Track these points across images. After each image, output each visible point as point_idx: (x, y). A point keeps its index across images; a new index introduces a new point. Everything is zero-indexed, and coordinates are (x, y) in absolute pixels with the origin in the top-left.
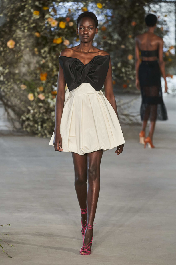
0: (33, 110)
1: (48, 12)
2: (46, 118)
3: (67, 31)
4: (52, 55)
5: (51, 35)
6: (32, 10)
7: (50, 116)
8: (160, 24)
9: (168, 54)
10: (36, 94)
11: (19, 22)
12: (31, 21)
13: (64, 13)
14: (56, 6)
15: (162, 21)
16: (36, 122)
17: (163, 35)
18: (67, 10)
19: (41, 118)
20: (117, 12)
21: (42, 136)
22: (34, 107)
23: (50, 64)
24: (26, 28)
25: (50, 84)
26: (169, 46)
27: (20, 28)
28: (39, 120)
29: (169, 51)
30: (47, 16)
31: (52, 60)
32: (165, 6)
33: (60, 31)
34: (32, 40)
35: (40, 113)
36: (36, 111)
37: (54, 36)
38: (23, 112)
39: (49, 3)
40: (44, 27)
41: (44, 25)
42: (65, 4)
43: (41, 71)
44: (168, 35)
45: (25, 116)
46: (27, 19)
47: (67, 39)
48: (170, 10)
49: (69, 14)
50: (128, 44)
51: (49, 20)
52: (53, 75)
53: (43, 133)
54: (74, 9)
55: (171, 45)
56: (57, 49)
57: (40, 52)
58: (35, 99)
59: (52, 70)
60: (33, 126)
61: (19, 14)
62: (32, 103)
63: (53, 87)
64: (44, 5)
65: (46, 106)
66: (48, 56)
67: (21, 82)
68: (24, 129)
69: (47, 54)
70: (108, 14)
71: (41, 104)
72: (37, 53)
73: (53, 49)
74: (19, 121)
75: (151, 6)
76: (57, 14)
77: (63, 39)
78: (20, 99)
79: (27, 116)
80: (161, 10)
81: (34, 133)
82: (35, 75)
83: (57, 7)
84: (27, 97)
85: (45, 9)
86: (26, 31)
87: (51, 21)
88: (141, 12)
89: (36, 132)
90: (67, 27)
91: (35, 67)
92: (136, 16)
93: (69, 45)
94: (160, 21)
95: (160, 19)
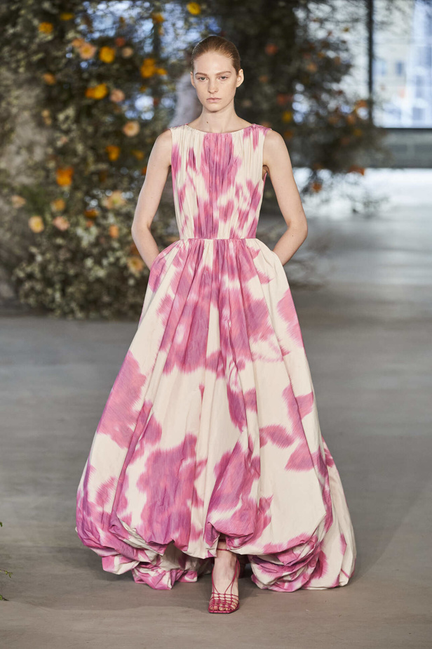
0: (43, 254)
1: (73, 25)
2: (72, 272)
3: (118, 70)
4: (84, 126)
5: (81, 79)
6: (36, 22)
7: (83, 266)
8: (332, 50)
9: (351, 118)
10: (48, 217)
11: (6, 49)
12: (34, 47)
13: (110, 27)
14: (90, 11)
15: (338, 42)
16: (49, 283)
18: (118, 20)
19: (60, 273)
20: (230, 23)
21: (64, 315)
22: (43, 248)
23: (80, 148)
24: (23, 63)
25: (79, 195)
26: (354, 100)
27: (8, 63)
28: (56, 278)
30: (71, 35)
31: (84, 137)
32: (344, 7)
33: (102, 69)
34: (37, 91)
35: (58, 261)
36: (48, 256)
37: (87, 81)
38: (19, 260)
39: (75, 5)
40: (64, 61)
41: (64, 56)
42: (113, 6)
43: (57, 162)
44: (350, 75)
45: (23, 270)
46: (24, 41)
47: (118, 87)
48: (355, 16)
49: (121, 30)
50: (258, 97)
51: (76, 44)
52: (86, 173)
53: (66, 309)
54: (133, 18)
55: (359, 99)
56: (95, 111)
57: (55, 119)
58: (45, 228)
59: (84, 160)
60: (43, 293)
61: (5, 31)
62: (39, 239)
63: (87, 199)
64: (62, 8)
65: (73, 246)
66: (74, 127)
67: (13, 190)
68: (22, 301)
69: (73, 123)
70: (211, 28)
71: (59, 241)
72: (49, 122)
73: (86, 112)
74: (9, 282)
75: (312, 6)
76: (93, 30)
77: (108, 89)
78: (10, 229)
79: (29, 269)
80: (335, 16)
81: (44, 309)
82: (42, 173)
83: (94, 12)
84: (26, 224)
85: (67, 17)
86: (21, 70)
87: (80, 47)
88: (287, 21)
89: (50, 306)
90: (119, 59)
91: (46, 154)
92: (276, 30)
93: (124, 102)
94: (332, 42)
95: (333, 39)
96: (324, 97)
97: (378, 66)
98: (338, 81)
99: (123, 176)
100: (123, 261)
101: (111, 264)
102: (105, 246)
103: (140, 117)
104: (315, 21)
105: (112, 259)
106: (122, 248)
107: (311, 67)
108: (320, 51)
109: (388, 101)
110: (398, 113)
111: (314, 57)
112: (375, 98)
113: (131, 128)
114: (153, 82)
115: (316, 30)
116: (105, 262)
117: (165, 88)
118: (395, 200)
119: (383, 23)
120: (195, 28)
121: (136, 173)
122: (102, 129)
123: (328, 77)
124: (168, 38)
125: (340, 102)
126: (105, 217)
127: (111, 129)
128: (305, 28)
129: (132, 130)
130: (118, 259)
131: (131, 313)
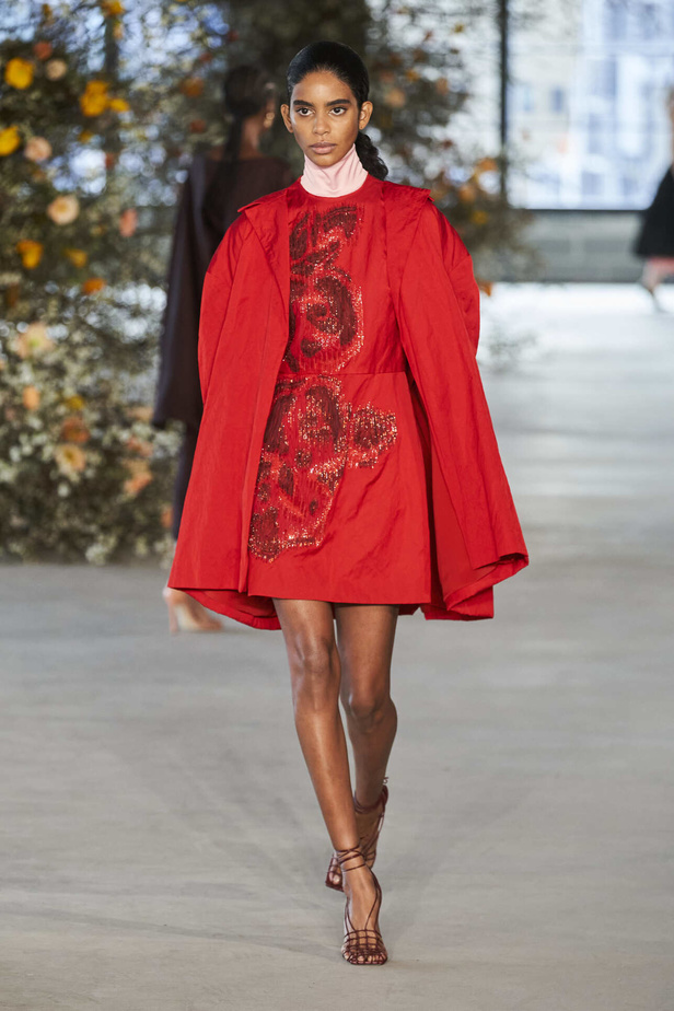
3: (38, 102)
8: (433, 66)
9: (467, 191)
13: (27, 22)
15: (444, 51)
17: (445, 112)
18: (38, 10)
20: (247, 16)
26: (473, 158)
29: (473, 181)
33: (9, 100)
44: (466, 112)
47: (40, 132)
48: (475, 4)
49: (44, 28)
54: (68, 6)
55: (481, 156)
70: (211, 25)
77: (21, 136)
80: (438, 4)
88: (349, 14)
90: (40, 81)
93: (50, 159)
94: (432, 51)
95: (434, 46)
96: (419, 151)
97: (517, 96)
98: (443, 122)
99: (48, 296)
100: (48, 452)
101: (25, 458)
102: (16, 424)
103: (79, 189)
104: (400, 13)
105: (27, 450)
106: (45, 428)
107: (394, 98)
108: (412, 67)
109: (533, 160)
110: (555, 182)
111: (400, 78)
112: (511, 155)
113: (63, 208)
114: (103, 124)
115: (402, 30)
116: (15, 454)
117: (125, 135)
118: (548, 340)
119: (526, 16)
120: (182, 25)
121: (72, 293)
122: (11, 211)
123: (426, 116)
124: (131, 45)
125: (448, 162)
126: (14, 372)
127: (26, 209)
128: (384, 26)
129: (64, 212)
130: (38, 449)
131: (62, 547)
